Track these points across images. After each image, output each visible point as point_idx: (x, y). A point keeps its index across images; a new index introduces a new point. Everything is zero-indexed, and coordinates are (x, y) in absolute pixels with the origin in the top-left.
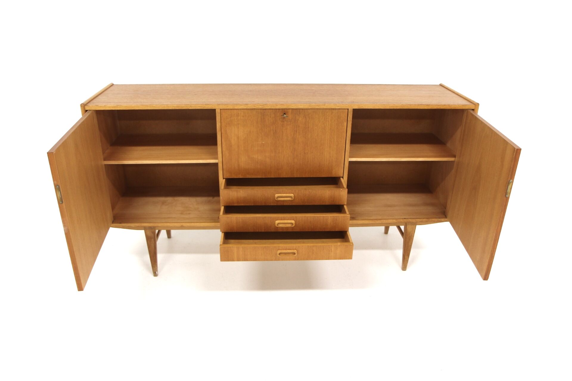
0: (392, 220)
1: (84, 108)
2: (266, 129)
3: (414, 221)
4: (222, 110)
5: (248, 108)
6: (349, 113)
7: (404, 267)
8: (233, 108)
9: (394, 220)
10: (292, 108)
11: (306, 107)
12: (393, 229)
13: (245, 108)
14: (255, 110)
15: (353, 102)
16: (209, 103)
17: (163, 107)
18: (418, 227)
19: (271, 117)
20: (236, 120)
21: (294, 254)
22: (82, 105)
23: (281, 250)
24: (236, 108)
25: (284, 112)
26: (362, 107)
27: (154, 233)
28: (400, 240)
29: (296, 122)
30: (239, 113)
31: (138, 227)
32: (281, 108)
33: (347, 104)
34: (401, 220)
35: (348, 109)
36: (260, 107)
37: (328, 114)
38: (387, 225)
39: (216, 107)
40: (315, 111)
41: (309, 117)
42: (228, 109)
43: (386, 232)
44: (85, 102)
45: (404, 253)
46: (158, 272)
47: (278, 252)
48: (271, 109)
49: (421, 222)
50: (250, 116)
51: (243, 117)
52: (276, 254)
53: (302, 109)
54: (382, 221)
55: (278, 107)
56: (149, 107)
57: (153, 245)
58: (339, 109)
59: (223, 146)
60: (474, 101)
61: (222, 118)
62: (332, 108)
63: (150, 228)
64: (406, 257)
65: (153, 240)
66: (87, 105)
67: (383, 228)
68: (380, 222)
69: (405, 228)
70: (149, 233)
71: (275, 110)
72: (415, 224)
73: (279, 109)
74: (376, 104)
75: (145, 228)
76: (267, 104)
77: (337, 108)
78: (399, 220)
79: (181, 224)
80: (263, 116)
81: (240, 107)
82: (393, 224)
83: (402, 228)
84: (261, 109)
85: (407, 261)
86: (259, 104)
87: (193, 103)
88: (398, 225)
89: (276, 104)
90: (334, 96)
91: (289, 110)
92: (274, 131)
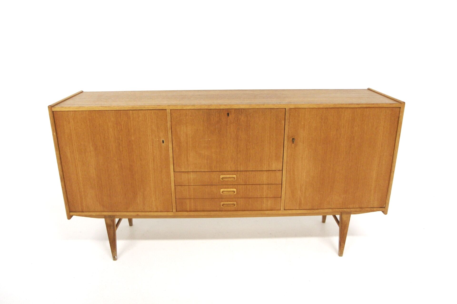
0: (328, 210)
1: (51, 109)
2: (212, 127)
3: (348, 210)
4: (172, 110)
5: (196, 108)
6: (286, 112)
7: (341, 253)
8: (182, 109)
9: (330, 210)
10: (235, 108)
11: (247, 107)
12: (330, 219)
13: (193, 108)
14: (202, 110)
15: (290, 102)
16: (160, 105)
17: (120, 108)
18: (352, 216)
19: (215, 116)
20: (184, 120)
21: (235, 205)
22: (50, 106)
23: (224, 202)
24: (184, 108)
25: (228, 112)
26: (298, 106)
27: (113, 221)
28: (336, 228)
29: (239, 121)
30: (187, 113)
31: (99, 215)
32: (225, 108)
33: (284, 104)
34: (337, 210)
35: (285, 109)
36: (206, 107)
37: (267, 113)
38: (325, 215)
39: (167, 108)
40: (256, 111)
41: (250, 116)
42: (178, 110)
43: (324, 220)
44: (53, 104)
45: (340, 240)
46: (117, 256)
47: (221, 204)
48: (215, 109)
49: (355, 211)
50: (197, 115)
51: (191, 116)
52: (220, 205)
53: (244, 109)
54: (319, 210)
55: (222, 108)
56: (108, 108)
57: (112, 232)
58: (278, 108)
59: (173, 142)
60: (400, 100)
61: (172, 118)
62: (270, 108)
63: (110, 216)
64: (342, 244)
65: (112, 227)
66: (54, 107)
67: (320, 217)
68: (318, 212)
69: (341, 217)
70: (109, 221)
71: (220, 111)
72: (350, 213)
73: (223, 109)
74: (310, 103)
75: (105, 217)
76: (212, 105)
77: (275, 107)
78: (334, 210)
79: (137, 213)
80: (209, 115)
81: (188, 108)
82: (330, 214)
83: (338, 217)
84: (207, 109)
85: (343, 247)
86: (205, 105)
87: (147, 105)
88: (335, 214)
89: (220, 105)
90: (273, 99)
91: (232, 110)
92: (219, 129)
